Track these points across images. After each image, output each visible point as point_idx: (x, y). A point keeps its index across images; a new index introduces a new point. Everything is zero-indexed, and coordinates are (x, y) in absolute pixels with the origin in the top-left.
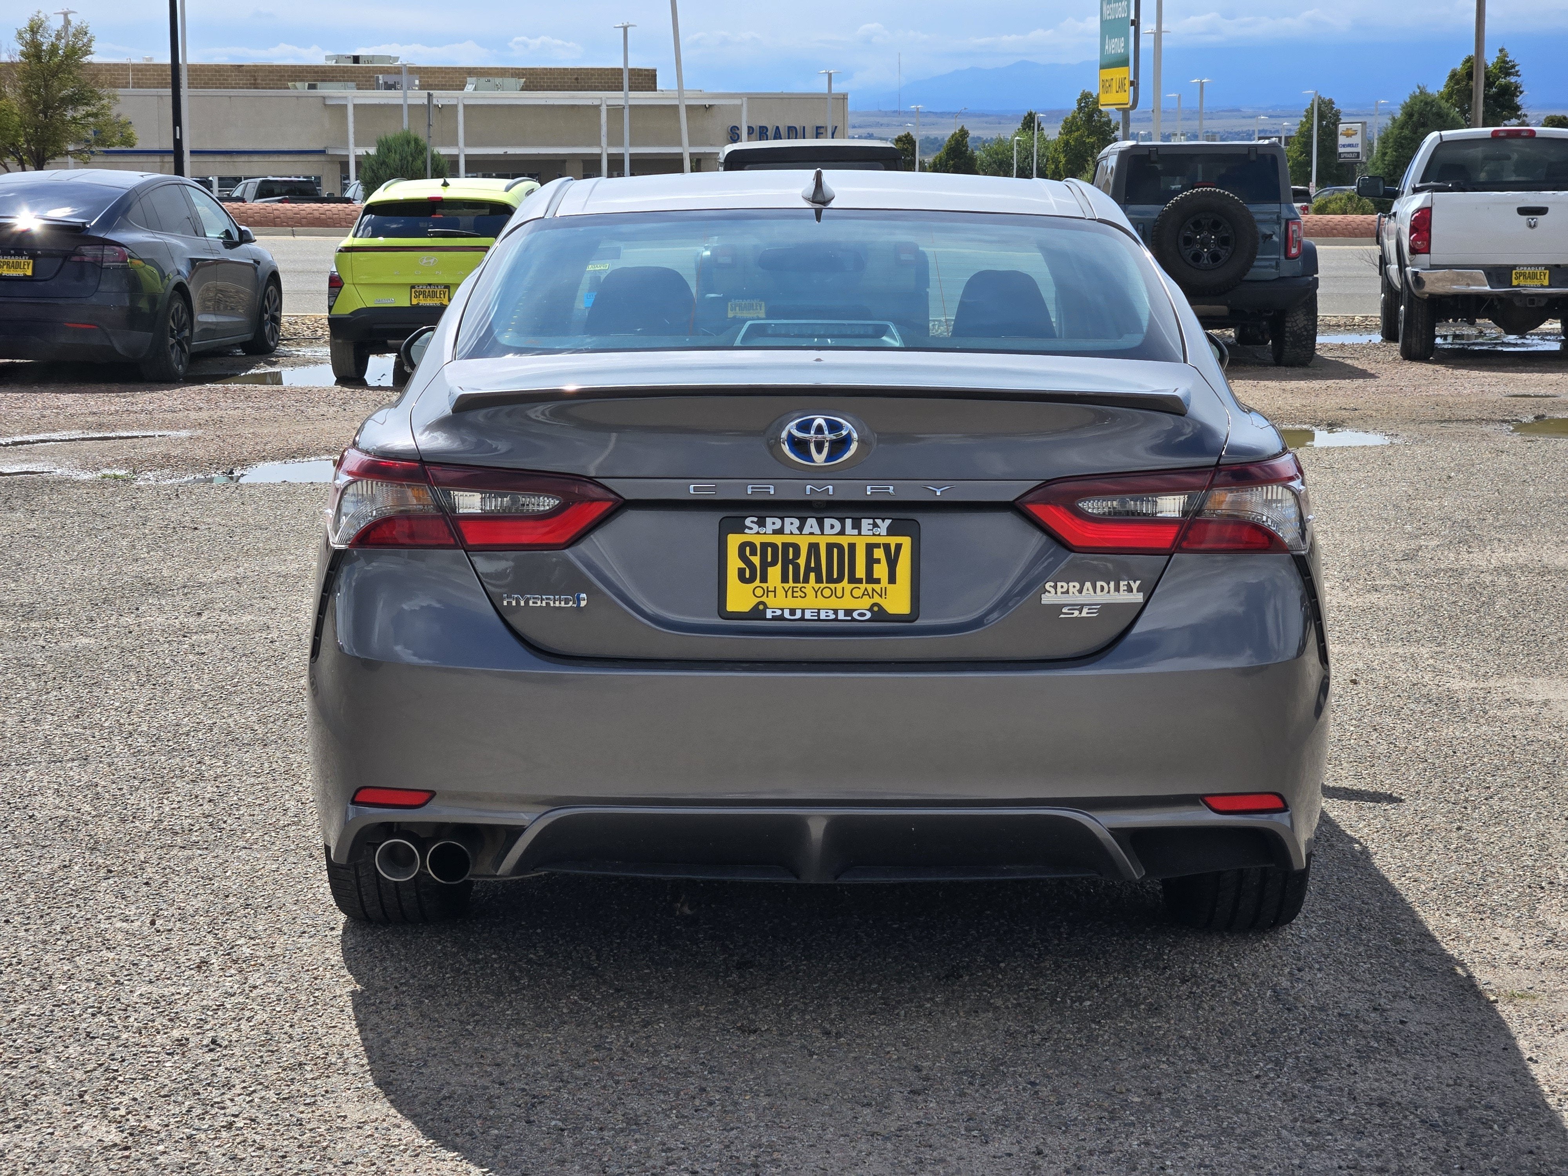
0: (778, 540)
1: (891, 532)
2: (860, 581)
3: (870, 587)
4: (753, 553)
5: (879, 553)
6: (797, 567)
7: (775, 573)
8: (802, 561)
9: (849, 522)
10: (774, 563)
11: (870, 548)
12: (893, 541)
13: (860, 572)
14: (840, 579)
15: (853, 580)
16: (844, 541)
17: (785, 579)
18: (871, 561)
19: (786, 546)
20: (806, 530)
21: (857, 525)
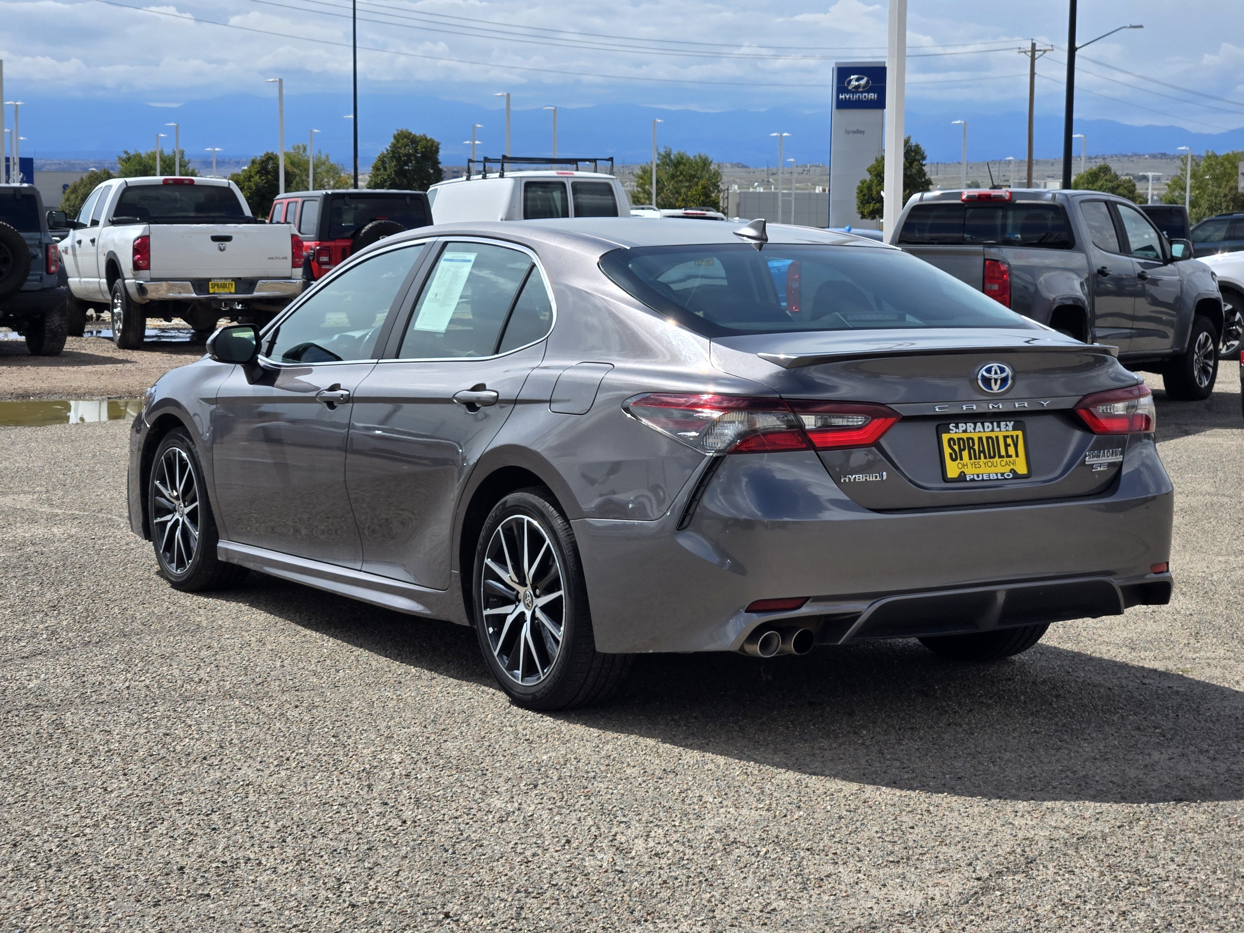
0: (965, 436)
1: (1014, 429)
2: (1003, 457)
3: (1008, 459)
4: (955, 444)
5: (1009, 441)
6: (974, 450)
7: (965, 454)
8: (976, 447)
9: (995, 424)
10: (964, 449)
11: (1005, 437)
12: (1015, 433)
13: (1003, 453)
14: (994, 457)
15: (1001, 457)
16: (993, 435)
17: (970, 459)
18: (1007, 446)
19: (968, 439)
20: (977, 430)
21: (999, 426)
